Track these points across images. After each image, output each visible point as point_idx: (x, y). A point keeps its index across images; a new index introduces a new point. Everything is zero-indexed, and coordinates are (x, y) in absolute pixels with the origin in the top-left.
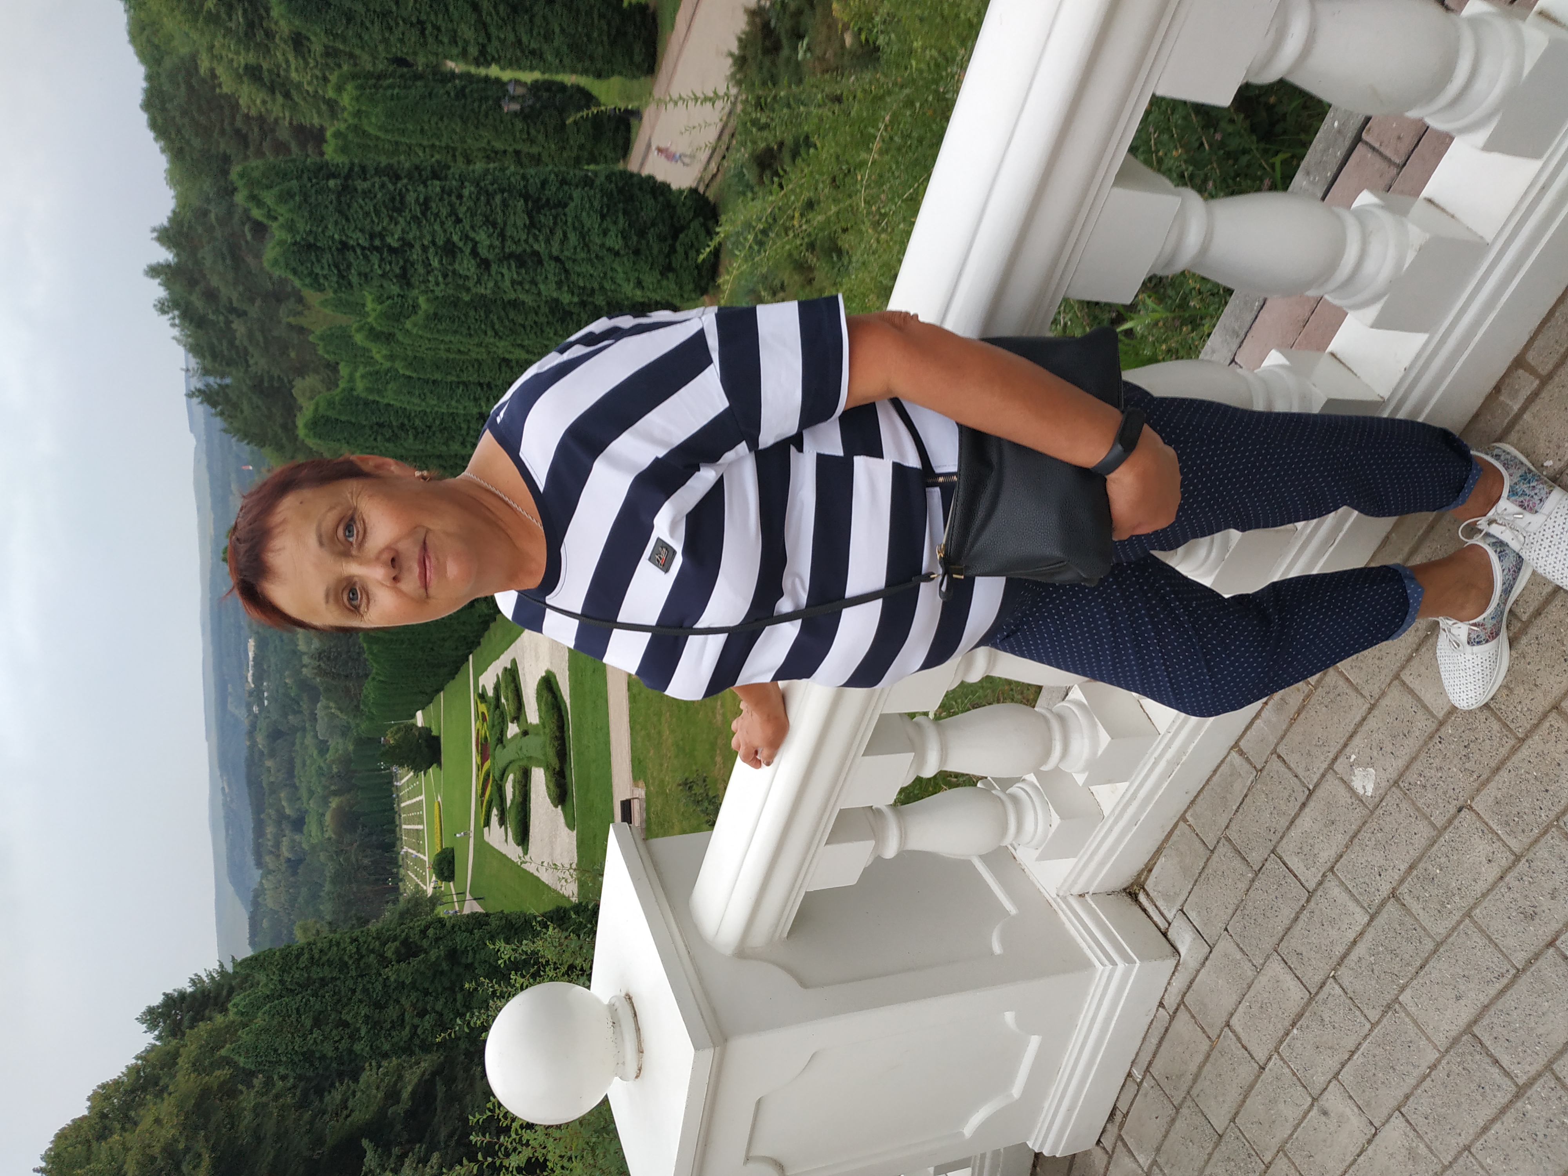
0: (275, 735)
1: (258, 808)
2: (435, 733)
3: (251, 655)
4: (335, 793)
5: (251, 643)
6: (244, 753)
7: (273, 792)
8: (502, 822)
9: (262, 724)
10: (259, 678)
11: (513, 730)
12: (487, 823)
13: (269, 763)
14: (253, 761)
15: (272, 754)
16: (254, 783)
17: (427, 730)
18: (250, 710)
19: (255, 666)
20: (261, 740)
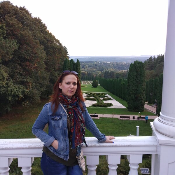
0: (96, 65)
1: (86, 62)
2: (97, 87)
3: (107, 62)
4: (87, 72)
5: (109, 62)
6: (93, 61)
7: (88, 64)
8: (87, 96)
9: (97, 63)
10: (104, 63)
11: (102, 99)
12: (86, 94)
13: (92, 64)
14: (92, 62)
15: (93, 65)
16: (89, 62)
17: (97, 86)
18: (99, 62)
19: (106, 63)
20: (95, 63)
